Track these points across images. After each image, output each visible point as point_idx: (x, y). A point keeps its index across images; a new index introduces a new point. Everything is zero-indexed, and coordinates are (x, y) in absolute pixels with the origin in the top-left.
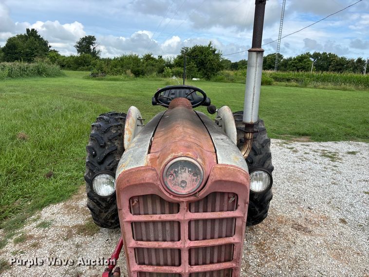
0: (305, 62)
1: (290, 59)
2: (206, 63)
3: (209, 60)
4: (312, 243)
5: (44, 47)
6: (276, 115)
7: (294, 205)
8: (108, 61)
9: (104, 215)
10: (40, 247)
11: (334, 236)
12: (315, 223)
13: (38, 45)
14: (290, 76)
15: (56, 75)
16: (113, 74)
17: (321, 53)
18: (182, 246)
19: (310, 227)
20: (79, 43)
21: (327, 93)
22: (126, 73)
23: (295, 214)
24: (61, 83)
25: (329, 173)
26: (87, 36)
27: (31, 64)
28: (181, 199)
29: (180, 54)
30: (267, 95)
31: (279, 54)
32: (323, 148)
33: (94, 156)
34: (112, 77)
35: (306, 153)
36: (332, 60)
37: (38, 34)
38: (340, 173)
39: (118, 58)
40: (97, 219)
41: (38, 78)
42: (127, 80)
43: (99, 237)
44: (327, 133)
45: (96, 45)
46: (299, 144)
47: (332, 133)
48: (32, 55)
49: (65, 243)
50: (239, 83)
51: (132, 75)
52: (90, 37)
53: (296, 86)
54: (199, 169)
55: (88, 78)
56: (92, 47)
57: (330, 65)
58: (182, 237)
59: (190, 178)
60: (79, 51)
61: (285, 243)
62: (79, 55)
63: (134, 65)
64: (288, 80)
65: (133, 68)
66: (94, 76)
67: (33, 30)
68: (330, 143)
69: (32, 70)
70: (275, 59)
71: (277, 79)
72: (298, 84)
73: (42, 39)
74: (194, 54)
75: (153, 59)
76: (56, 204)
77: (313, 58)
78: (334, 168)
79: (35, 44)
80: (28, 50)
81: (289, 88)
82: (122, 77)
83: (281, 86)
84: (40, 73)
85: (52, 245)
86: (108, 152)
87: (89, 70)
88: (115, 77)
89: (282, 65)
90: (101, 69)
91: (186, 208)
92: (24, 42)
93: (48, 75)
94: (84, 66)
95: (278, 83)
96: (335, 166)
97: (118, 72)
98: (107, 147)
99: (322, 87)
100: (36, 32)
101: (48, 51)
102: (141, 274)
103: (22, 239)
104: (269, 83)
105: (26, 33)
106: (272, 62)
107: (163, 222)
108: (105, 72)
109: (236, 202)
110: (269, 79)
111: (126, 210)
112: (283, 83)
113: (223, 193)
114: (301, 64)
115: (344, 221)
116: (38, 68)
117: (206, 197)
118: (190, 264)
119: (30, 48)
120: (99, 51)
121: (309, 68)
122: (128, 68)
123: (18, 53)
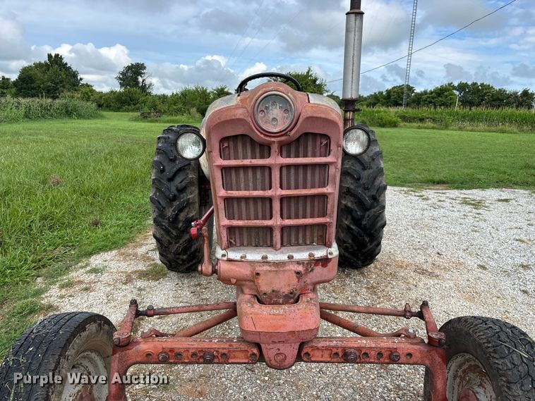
0: (446, 96)
1: (425, 92)
4: (439, 286)
5: (72, 80)
6: (402, 161)
7: (419, 251)
8: (164, 97)
9: (174, 248)
10: (94, 291)
11: (468, 280)
12: (445, 268)
13: (64, 76)
14: (424, 115)
15: (91, 116)
16: (172, 114)
17: (470, 83)
18: (273, 193)
19: (437, 272)
20: (123, 74)
21: (476, 136)
22: (189, 113)
23: (420, 259)
24: (99, 125)
25: (470, 220)
26: (134, 63)
27: (57, 101)
28: (273, 139)
30: (390, 138)
31: (408, 85)
32: (466, 196)
33: (162, 171)
34: (170, 118)
35: (440, 201)
36: (486, 93)
37: (65, 61)
38: (485, 221)
39: (177, 94)
40: (165, 254)
41: (66, 120)
43: (166, 281)
44: (472, 180)
45: (147, 75)
46: (431, 192)
47: (479, 180)
48: (56, 90)
49: (124, 287)
51: (198, 115)
52: (138, 65)
53: (433, 128)
54: (290, 105)
55: (136, 120)
56: (140, 79)
57: (483, 100)
58: (273, 185)
59: (281, 115)
60: (122, 85)
61: (404, 286)
62: (122, 90)
63: (201, 100)
64: (422, 120)
65: (199, 105)
66: (145, 117)
67: (57, 56)
68: (474, 191)
69: (58, 109)
70: (403, 93)
71: (405, 119)
72: (435, 125)
73: (70, 68)
76: (107, 252)
77: (457, 90)
78: (477, 216)
79: (60, 75)
80: (49, 84)
81: (423, 130)
82: (184, 118)
83: (412, 127)
84: (68, 113)
85: (108, 289)
86: (179, 166)
87: (138, 109)
88: (174, 118)
89: (414, 101)
90: (154, 107)
91: (277, 150)
92: (44, 73)
93: (80, 116)
94: (129, 105)
95: (407, 124)
96: (478, 214)
97: (179, 112)
99: (470, 128)
100: (61, 58)
101: (78, 85)
102: (231, 229)
103: (69, 285)
104: (394, 125)
105: (47, 59)
106: (399, 97)
107: (254, 168)
108: (160, 111)
109: (328, 146)
110: (394, 119)
111: (216, 153)
112: (415, 124)
113: (315, 135)
114: (440, 99)
115: (483, 268)
116: (66, 106)
117: (298, 140)
118: (282, 217)
119: (53, 81)
120: (150, 85)
121: (452, 104)
122: (193, 106)
123: (35, 89)
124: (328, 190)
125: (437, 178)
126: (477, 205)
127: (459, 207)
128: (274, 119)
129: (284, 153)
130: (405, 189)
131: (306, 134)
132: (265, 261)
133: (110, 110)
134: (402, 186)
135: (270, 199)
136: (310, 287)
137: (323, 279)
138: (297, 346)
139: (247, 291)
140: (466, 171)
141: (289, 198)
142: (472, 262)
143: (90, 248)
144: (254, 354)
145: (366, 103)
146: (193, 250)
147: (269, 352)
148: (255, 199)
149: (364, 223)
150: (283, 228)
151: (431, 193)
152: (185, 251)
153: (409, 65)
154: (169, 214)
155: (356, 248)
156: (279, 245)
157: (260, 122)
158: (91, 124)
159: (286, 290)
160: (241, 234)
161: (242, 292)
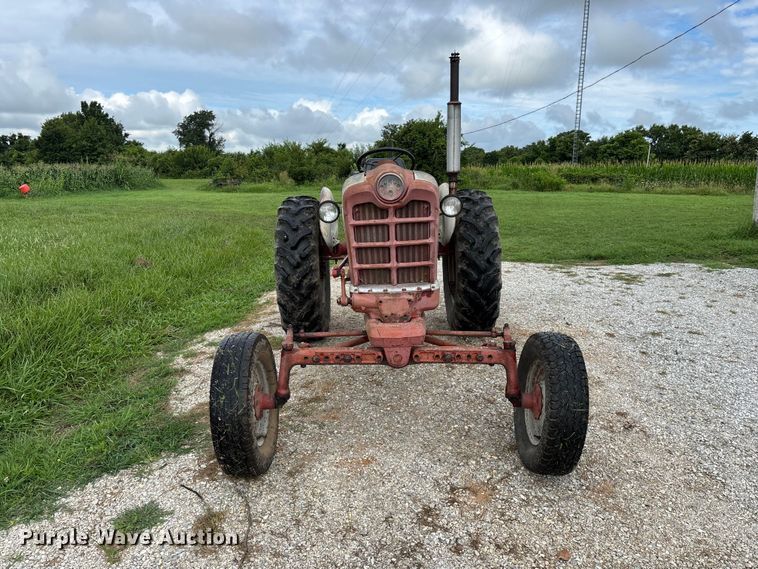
0: (634, 146)
1: (604, 141)
2: (432, 154)
3: (438, 148)
5: (115, 136)
6: (557, 234)
8: (239, 157)
13: (104, 132)
14: (599, 173)
15: (148, 186)
16: (254, 181)
17: (667, 125)
18: (391, 244)
20: (183, 126)
22: (278, 178)
24: (161, 198)
25: (615, 295)
26: (198, 111)
27: (104, 167)
28: (390, 205)
29: (381, 139)
30: (549, 205)
31: (580, 132)
32: (622, 271)
34: (253, 185)
35: (590, 277)
36: (690, 140)
37: (104, 111)
38: (632, 295)
39: (258, 152)
41: (117, 192)
42: (281, 191)
45: (215, 128)
46: (583, 268)
48: (93, 151)
50: (499, 189)
51: (290, 181)
52: (204, 114)
53: (610, 191)
54: (402, 183)
55: (207, 189)
56: (207, 134)
57: (686, 150)
58: (391, 237)
59: (395, 189)
60: (182, 142)
62: (183, 149)
63: (294, 161)
64: (594, 180)
65: (292, 167)
66: (219, 185)
67: (94, 104)
69: (106, 177)
70: (572, 143)
71: (572, 178)
72: (613, 187)
73: (111, 120)
74: (407, 138)
75: (328, 150)
77: (650, 137)
79: (98, 130)
80: (84, 143)
81: (596, 194)
82: (271, 185)
83: (581, 190)
84: (119, 182)
86: (302, 235)
88: (258, 185)
89: (589, 153)
90: (231, 171)
91: (393, 213)
92: (77, 128)
93: (134, 187)
94: (194, 168)
95: (574, 186)
96: (627, 289)
97: (263, 177)
98: (300, 232)
99: (659, 189)
100: (99, 107)
101: (121, 144)
102: (361, 271)
103: (193, 355)
104: (556, 187)
105: (80, 109)
106: (567, 148)
107: (377, 226)
108: (238, 177)
109: (428, 209)
110: (557, 179)
111: (350, 216)
112: (585, 186)
113: (419, 202)
114: (625, 149)
115: (612, 335)
116: (115, 174)
117: (407, 206)
118: (397, 261)
119: (89, 139)
120: (221, 140)
121: (642, 157)
122: (282, 169)
123: (65, 149)
124: (429, 240)
125: (595, 253)
126: (631, 279)
127: (607, 282)
128: (390, 191)
129: (398, 215)
130: (552, 265)
131: (413, 201)
132: (386, 293)
133: (167, 177)
134: (550, 263)
135: (388, 248)
136: (419, 313)
137: (428, 306)
138: (409, 350)
139: (372, 316)
140: (635, 244)
141: (402, 247)
142: (600, 331)
143: (202, 326)
144: (379, 357)
145: (520, 157)
146: (314, 316)
147: (390, 355)
148: (378, 248)
149: (480, 285)
150: (398, 269)
151: (581, 271)
152: (307, 317)
153: (579, 104)
154: (294, 281)
155: (473, 311)
156: (395, 282)
157: (382, 194)
158: (150, 196)
159: (401, 314)
160: (368, 274)
161: (370, 318)
